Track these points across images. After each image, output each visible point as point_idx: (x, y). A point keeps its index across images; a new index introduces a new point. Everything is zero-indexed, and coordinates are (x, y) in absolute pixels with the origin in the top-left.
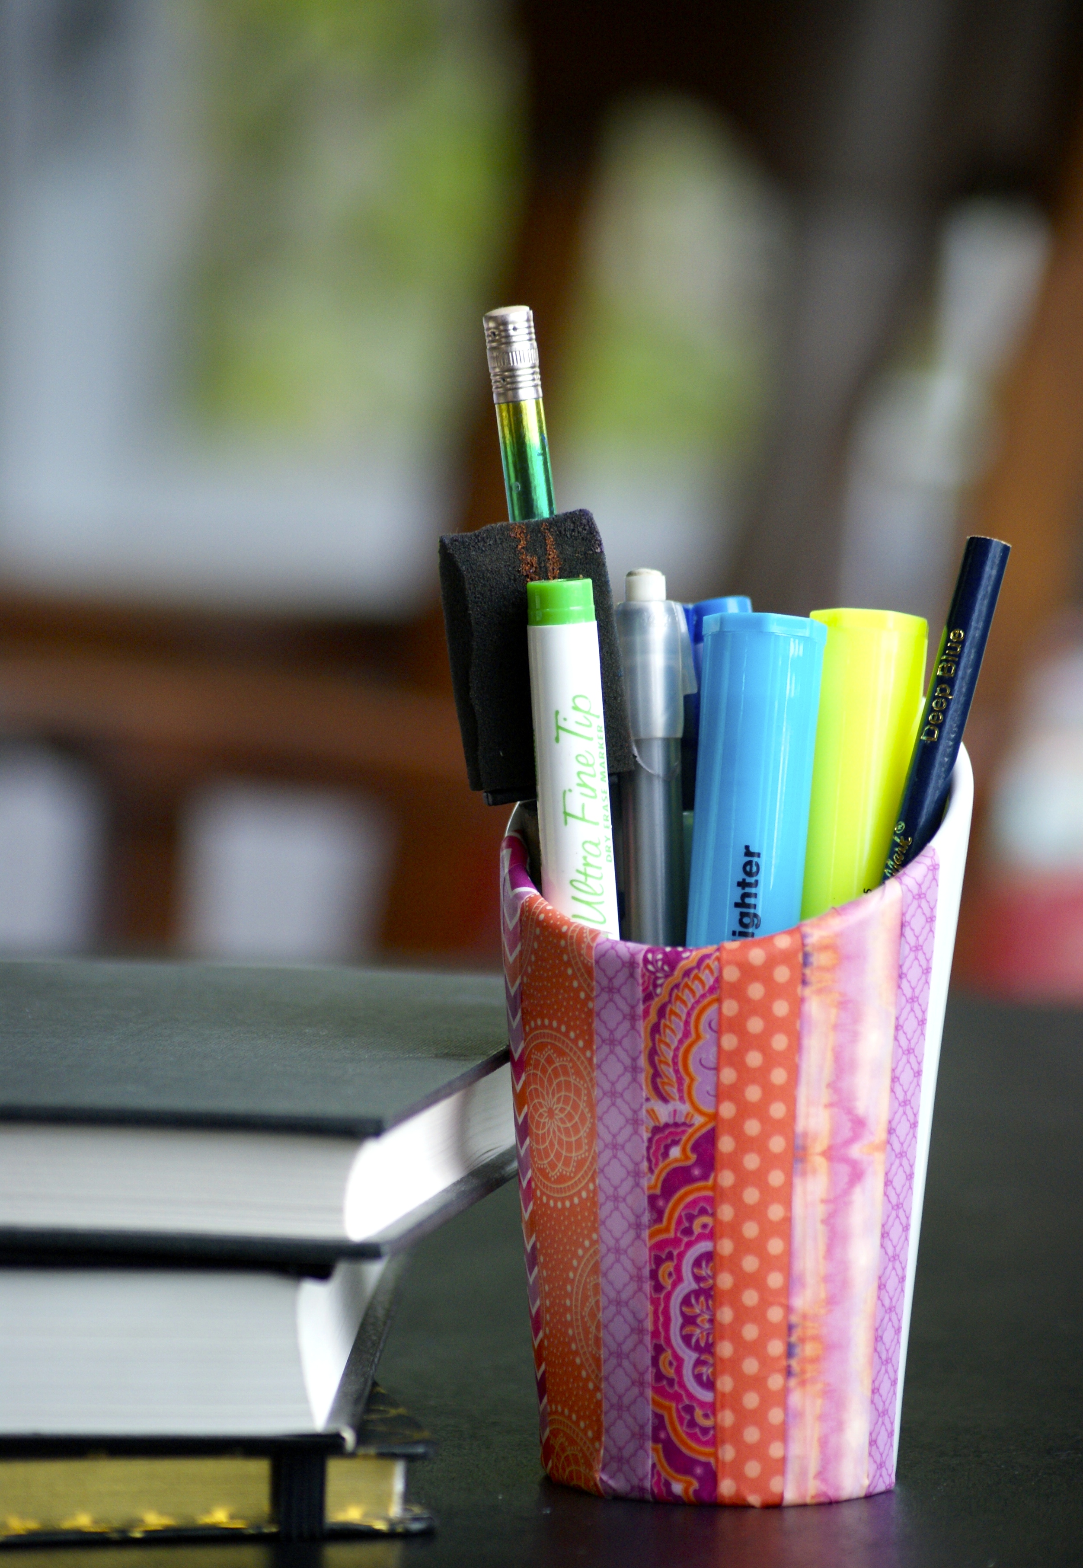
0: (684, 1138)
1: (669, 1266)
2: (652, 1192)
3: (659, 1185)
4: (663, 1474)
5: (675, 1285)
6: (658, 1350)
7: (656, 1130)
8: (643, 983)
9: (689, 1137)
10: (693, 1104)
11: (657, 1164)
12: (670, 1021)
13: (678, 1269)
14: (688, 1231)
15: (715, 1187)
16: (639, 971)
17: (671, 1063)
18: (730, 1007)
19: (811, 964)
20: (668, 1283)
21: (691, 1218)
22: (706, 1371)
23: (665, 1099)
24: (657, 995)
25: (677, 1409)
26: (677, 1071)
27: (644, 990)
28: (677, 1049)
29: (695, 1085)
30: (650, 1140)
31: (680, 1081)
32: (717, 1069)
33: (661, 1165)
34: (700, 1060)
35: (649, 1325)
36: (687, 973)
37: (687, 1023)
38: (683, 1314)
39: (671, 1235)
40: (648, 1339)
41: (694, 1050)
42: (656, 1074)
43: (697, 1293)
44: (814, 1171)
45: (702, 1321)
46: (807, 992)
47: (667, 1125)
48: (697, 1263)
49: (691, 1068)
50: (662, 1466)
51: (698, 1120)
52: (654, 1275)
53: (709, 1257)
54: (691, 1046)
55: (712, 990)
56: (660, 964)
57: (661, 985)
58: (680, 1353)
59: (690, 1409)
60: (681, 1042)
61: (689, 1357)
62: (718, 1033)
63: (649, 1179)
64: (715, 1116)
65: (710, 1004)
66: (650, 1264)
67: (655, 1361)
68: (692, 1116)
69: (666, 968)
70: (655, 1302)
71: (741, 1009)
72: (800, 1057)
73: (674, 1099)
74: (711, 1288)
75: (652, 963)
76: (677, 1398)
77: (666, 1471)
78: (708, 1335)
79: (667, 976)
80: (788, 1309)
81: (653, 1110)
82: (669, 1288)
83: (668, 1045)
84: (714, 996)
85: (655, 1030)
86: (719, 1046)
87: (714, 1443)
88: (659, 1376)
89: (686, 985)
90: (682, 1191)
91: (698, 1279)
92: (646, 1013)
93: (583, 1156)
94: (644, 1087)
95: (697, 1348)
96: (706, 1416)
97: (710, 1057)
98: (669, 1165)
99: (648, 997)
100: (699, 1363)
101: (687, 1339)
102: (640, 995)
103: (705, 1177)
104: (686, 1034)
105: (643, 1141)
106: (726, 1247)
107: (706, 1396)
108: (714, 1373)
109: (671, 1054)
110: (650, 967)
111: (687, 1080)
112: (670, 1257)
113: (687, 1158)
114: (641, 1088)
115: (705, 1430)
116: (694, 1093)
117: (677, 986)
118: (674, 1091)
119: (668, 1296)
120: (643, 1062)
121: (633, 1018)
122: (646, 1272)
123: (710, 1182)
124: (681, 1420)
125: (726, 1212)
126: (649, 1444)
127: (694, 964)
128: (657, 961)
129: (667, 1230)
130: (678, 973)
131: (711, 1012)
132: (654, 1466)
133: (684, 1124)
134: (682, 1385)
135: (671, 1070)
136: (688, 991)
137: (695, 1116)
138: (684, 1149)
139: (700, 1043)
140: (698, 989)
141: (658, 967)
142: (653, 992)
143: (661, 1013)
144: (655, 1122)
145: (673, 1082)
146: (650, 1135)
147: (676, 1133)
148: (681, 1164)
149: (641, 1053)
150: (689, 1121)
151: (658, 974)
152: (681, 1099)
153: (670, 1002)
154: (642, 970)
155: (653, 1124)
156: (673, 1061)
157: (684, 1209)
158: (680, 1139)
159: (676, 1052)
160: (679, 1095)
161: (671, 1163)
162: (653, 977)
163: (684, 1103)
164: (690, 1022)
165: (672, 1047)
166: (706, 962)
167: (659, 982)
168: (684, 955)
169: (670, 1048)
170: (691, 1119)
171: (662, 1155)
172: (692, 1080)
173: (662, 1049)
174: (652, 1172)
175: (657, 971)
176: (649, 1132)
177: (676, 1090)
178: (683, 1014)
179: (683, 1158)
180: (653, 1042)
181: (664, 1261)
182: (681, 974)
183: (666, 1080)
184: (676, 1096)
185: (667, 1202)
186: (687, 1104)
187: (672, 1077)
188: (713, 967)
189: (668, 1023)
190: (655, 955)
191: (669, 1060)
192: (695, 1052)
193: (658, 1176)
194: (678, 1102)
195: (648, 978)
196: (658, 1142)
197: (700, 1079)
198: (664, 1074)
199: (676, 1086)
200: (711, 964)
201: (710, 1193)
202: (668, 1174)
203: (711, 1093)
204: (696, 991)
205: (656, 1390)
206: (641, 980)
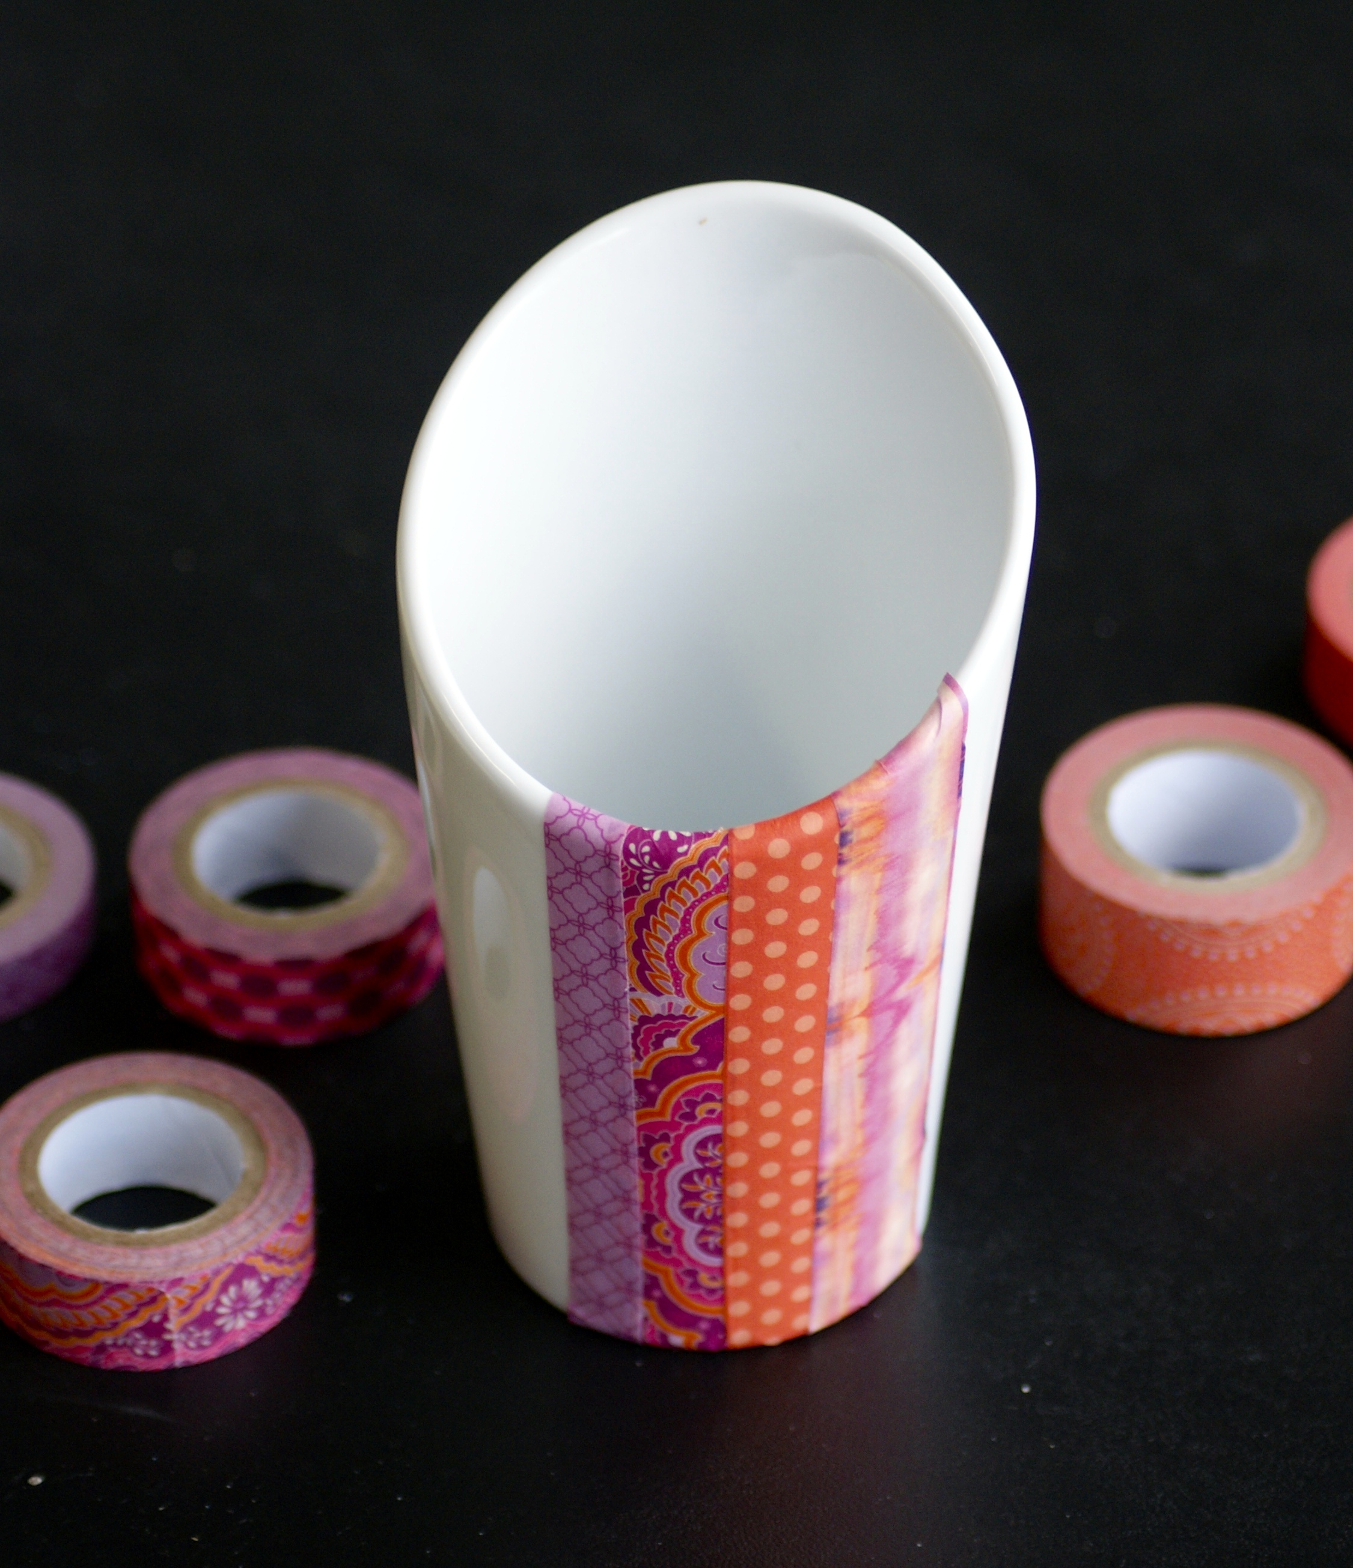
0: (683, 1030)
1: (664, 1147)
2: (640, 1077)
3: (650, 1071)
4: (658, 1327)
5: (671, 1164)
6: (649, 1222)
7: (644, 1020)
8: (624, 877)
9: (690, 1029)
10: (694, 997)
11: (646, 1052)
12: (662, 917)
13: (676, 1149)
14: (691, 1116)
15: (724, 1074)
16: (618, 865)
17: (664, 957)
18: (744, 903)
19: (851, 841)
20: (662, 1162)
21: (693, 1105)
22: (713, 1241)
23: (658, 994)
24: (644, 891)
25: (676, 1272)
26: (672, 967)
27: (624, 884)
28: (672, 945)
29: (697, 980)
30: (637, 1029)
31: (677, 976)
32: (727, 964)
33: (652, 1053)
34: (704, 956)
35: (638, 1195)
36: (686, 872)
37: (685, 921)
38: (683, 1190)
39: (668, 1118)
40: (637, 1210)
41: (695, 946)
42: (644, 967)
43: (702, 1173)
44: (852, 1034)
45: (709, 1197)
46: (845, 870)
47: (659, 1017)
48: (702, 1144)
49: (692, 964)
50: (657, 1321)
51: (701, 1013)
52: (644, 1152)
53: (717, 1139)
54: (692, 941)
55: (718, 888)
56: (647, 859)
57: (650, 882)
58: (679, 1224)
59: (692, 1273)
60: (677, 938)
61: (692, 1228)
62: (729, 929)
63: (636, 1065)
64: (724, 1009)
65: (717, 902)
66: (639, 1143)
67: (647, 1228)
68: (694, 1009)
69: (656, 864)
70: (647, 1178)
71: (759, 903)
72: (835, 934)
73: (670, 993)
74: (719, 1167)
75: (636, 857)
76: (676, 1263)
77: (662, 1324)
78: (716, 1208)
79: (657, 874)
80: (817, 1170)
81: (640, 1001)
82: (664, 1166)
83: (661, 941)
84: (722, 894)
85: (642, 924)
86: (729, 943)
87: (723, 1300)
88: (651, 1242)
89: (684, 884)
90: (680, 1079)
91: (702, 1159)
92: (629, 907)
94: (628, 977)
95: (702, 1220)
96: (713, 1279)
97: (719, 952)
98: (661, 1054)
99: (631, 891)
100: (704, 1233)
101: (688, 1212)
102: (619, 886)
103: (712, 1066)
104: (685, 930)
105: (627, 1029)
106: (739, 1129)
107: (714, 1261)
108: (723, 1242)
109: (665, 949)
110: (633, 861)
111: (687, 975)
112: (665, 1138)
113: (687, 1048)
114: (625, 979)
115: (712, 1291)
116: (695, 987)
117: (672, 884)
118: (670, 984)
119: (663, 1174)
120: (625, 952)
121: (611, 908)
122: (634, 1148)
123: (719, 1070)
124: (681, 1282)
125: (739, 1097)
126: (640, 1301)
127: (695, 862)
128: (643, 855)
129: (661, 1113)
130: (672, 872)
131: (719, 910)
132: (646, 1319)
133: (683, 1017)
134: (683, 1252)
135: (665, 964)
136: (687, 890)
137: (698, 1009)
138: (683, 1040)
139: (704, 939)
140: (701, 889)
141: (644, 862)
142: (638, 887)
143: (651, 907)
144: (642, 1012)
145: (669, 977)
146: (636, 1023)
147: (674, 1026)
148: (679, 1054)
149: (622, 943)
150: (689, 1014)
151: (645, 871)
152: (679, 992)
153: (662, 898)
154: (622, 863)
155: (641, 1014)
156: (667, 955)
157: (684, 1095)
158: (678, 1031)
159: (672, 948)
160: (676, 989)
161: (665, 1053)
162: (638, 872)
163: (683, 996)
164: (689, 920)
165: (667, 943)
166: (711, 860)
167: (646, 878)
168: (681, 849)
169: (663, 944)
170: (692, 1012)
171: (653, 1044)
172: (693, 975)
173: (652, 944)
174: (640, 1059)
175: (644, 867)
176: (635, 1021)
177: (671, 984)
178: (680, 912)
179: (682, 1048)
180: (640, 934)
181: (658, 1141)
182: (677, 872)
183: (658, 973)
184: (672, 990)
185: (661, 1088)
186: (686, 998)
187: (667, 971)
188: (720, 865)
189: (660, 920)
190: (640, 846)
191: (661, 955)
192: (697, 948)
193: (649, 1063)
194: (675, 996)
195: (631, 872)
196: (648, 1032)
197: (703, 974)
198: (655, 967)
199: (672, 980)
200: (717, 861)
201: (719, 1081)
202: (662, 1062)
203: (718, 987)
204: (697, 889)
205: (648, 1254)
206: (621, 874)
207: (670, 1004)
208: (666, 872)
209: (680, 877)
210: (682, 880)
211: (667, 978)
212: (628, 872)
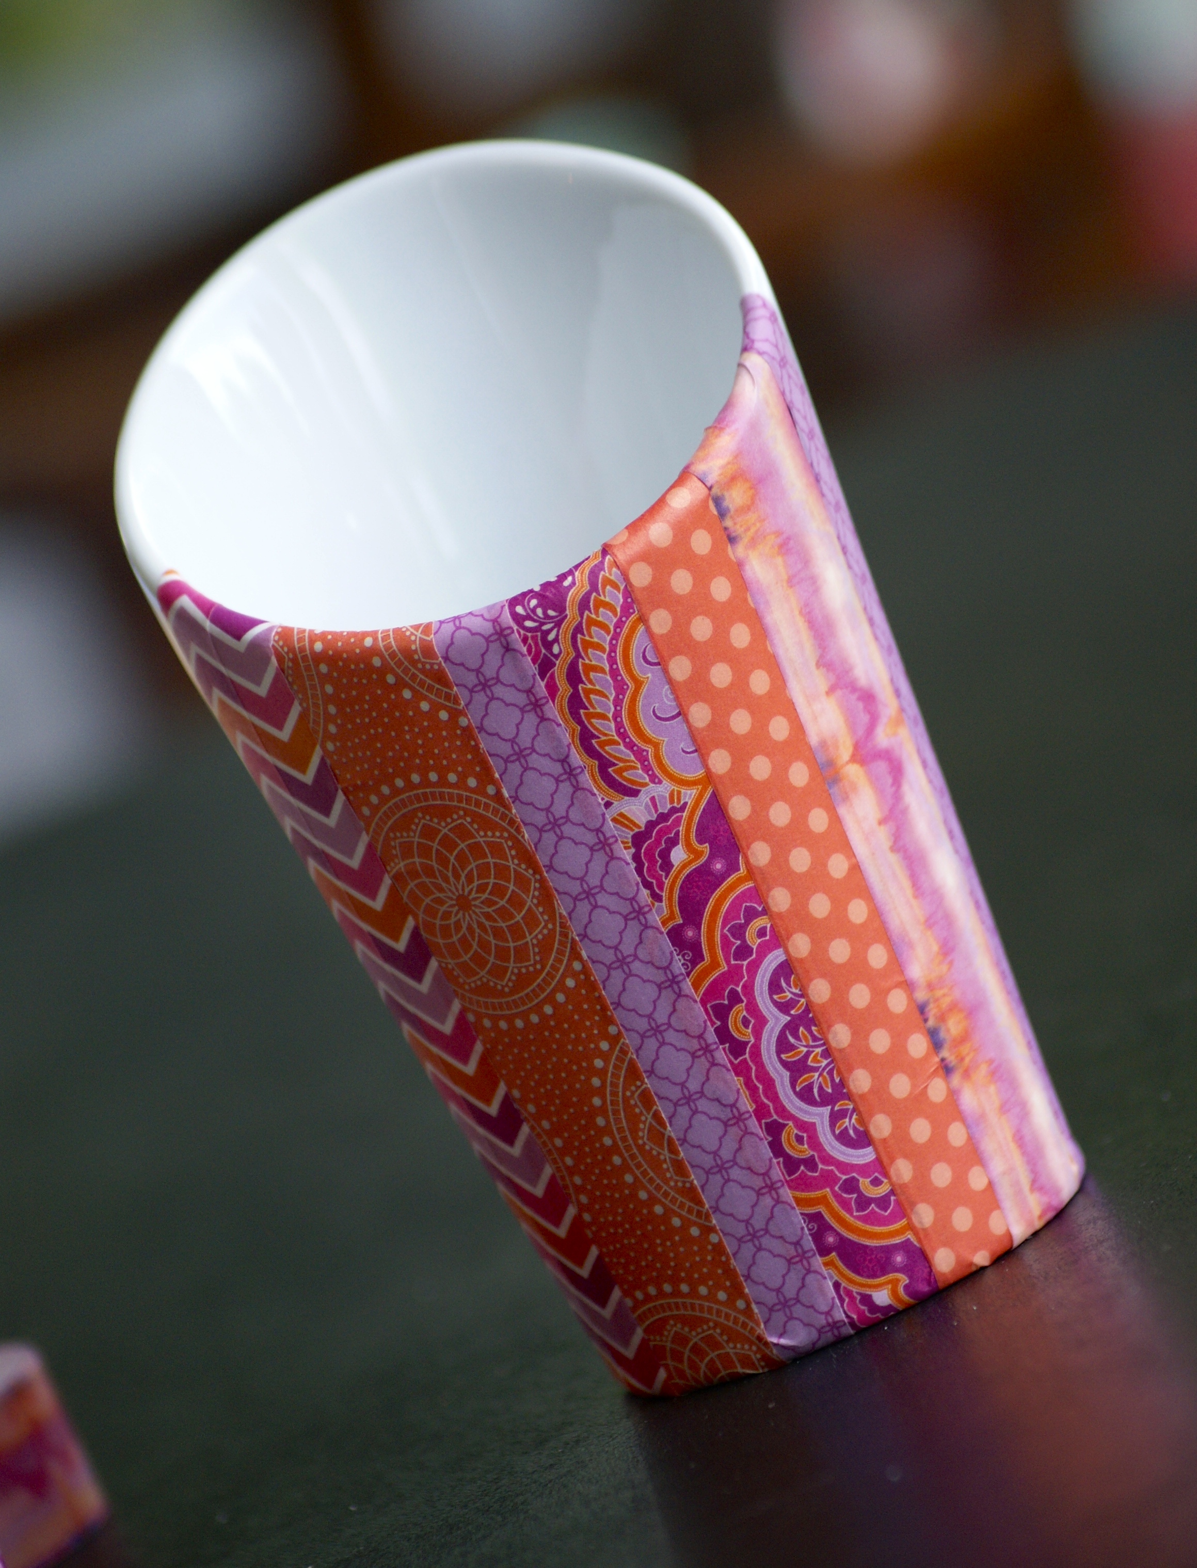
0: (682, 829)
1: (739, 1011)
2: (670, 925)
3: (677, 910)
4: (855, 1290)
5: (758, 1034)
6: (774, 1130)
7: (638, 840)
8: (529, 651)
9: (688, 825)
10: (672, 777)
11: (661, 886)
12: (591, 682)
13: (753, 1008)
14: (744, 951)
15: (751, 872)
16: (515, 638)
17: (616, 738)
18: (660, 621)
19: (728, 510)
20: (747, 1035)
21: (739, 931)
22: (849, 1123)
23: (634, 793)
24: (557, 657)
25: (836, 1196)
26: (631, 746)
27: (534, 661)
28: (617, 715)
29: (663, 749)
30: (636, 858)
31: (641, 756)
32: (682, 714)
33: (667, 882)
34: (654, 711)
35: (746, 1104)
36: (584, 604)
37: (614, 673)
38: (785, 1064)
39: (724, 968)
40: (753, 1124)
41: (640, 704)
42: (604, 765)
43: (792, 1027)
44: (854, 787)
45: (815, 1060)
46: (739, 551)
47: (651, 825)
48: (774, 987)
49: (648, 732)
50: (850, 1281)
51: (689, 795)
52: (723, 1034)
53: (785, 969)
54: (633, 700)
55: (627, 609)
56: (539, 611)
57: (556, 640)
58: (806, 1118)
59: (851, 1186)
60: (618, 702)
61: (819, 1116)
62: (661, 663)
63: (659, 911)
64: (709, 778)
65: (633, 630)
66: (713, 1023)
67: (777, 1148)
68: (679, 793)
69: (551, 613)
70: (741, 1070)
71: (674, 615)
72: (772, 645)
73: (646, 785)
74: (807, 1010)
75: (528, 617)
76: (828, 1180)
77: (857, 1283)
78: (831, 1073)
79: (558, 625)
80: (908, 986)
81: (621, 815)
82: (753, 1040)
83: (603, 717)
84: (633, 617)
85: (576, 704)
86: (670, 681)
87: (902, 1212)
88: (791, 1164)
89: (591, 622)
90: (712, 902)
91: (784, 1007)
92: (552, 689)
93: (545, 931)
94: (595, 791)
95: (826, 1100)
96: (876, 1182)
97: (667, 703)
98: (676, 877)
99: (545, 666)
100: (835, 1118)
101: (806, 1095)
102: (533, 669)
103: (733, 867)
104: (620, 688)
105: (628, 864)
106: (800, 945)
107: (865, 1156)
108: (861, 1121)
109: (613, 725)
110: (529, 624)
111: (650, 750)
112: (735, 998)
113: (698, 854)
114: (594, 795)
115: (883, 1202)
116: (666, 761)
117: (578, 629)
118: (639, 774)
119: (756, 1053)
120: (577, 758)
121: (536, 706)
122: (711, 1036)
123: (743, 870)
124: (845, 1205)
125: (780, 899)
126: (818, 1261)
127: (587, 587)
128: (534, 610)
129: (715, 965)
130: (571, 611)
131: (639, 640)
132: (837, 1285)
133: (673, 810)
134: (828, 1159)
135: (622, 747)
136: (597, 629)
137: (683, 791)
138: (688, 845)
139: (644, 690)
140: (609, 619)
141: (539, 617)
142: (549, 655)
143: (574, 677)
144: (632, 830)
145: (633, 761)
146: (633, 850)
147: (669, 829)
148: (694, 866)
149: (569, 746)
150: (678, 804)
151: (545, 628)
152: (654, 779)
153: (578, 656)
154: (519, 633)
155: (632, 833)
156: (619, 734)
157: (724, 926)
158: (677, 833)
159: (619, 719)
160: (649, 775)
161: (680, 872)
162: (539, 634)
163: (660, 782)
164: (618, 669)
165: (610, 715)
166: (601, 577)
167: (551, 637)
168: (566, 583)
169: (607, 719)
170: (679, 800)
171: (662, 868)
172: (656, 746)
173: (598, 726)
174: (658, 898)
175: (542, 624)
176: (629, 848)
177: (640, 771)
178: (604, 663)
179: (692, 856)
180: (580, 722)
181: (730, 1007)
182: (576, 608)
183: (621, 765)
184: (644, 778)
185: (698, 927)
186: (664, 782)
187: (628, 755)
188: (612, 578)
189: (590, 686)
190: (526, 604)
191: (613, 736)
192: (643, 705)
193: (670, 899)
194: (652, 785)
195: (533, 637)
196: (650, 854)
197: (666, 739)
198: (615, 757)
199: (639, 766)
200: (607, 575)
201: (750, 884)
202: (682, 888)
203: (688, 750)
204: (606, 622)
205: (795, 1185)
206: (524, 650)
207: (653, 799)
208: (566, 616)
209: (582, 615)
210: (585, 617)
211: (632, 764)
212: (530, 641)
